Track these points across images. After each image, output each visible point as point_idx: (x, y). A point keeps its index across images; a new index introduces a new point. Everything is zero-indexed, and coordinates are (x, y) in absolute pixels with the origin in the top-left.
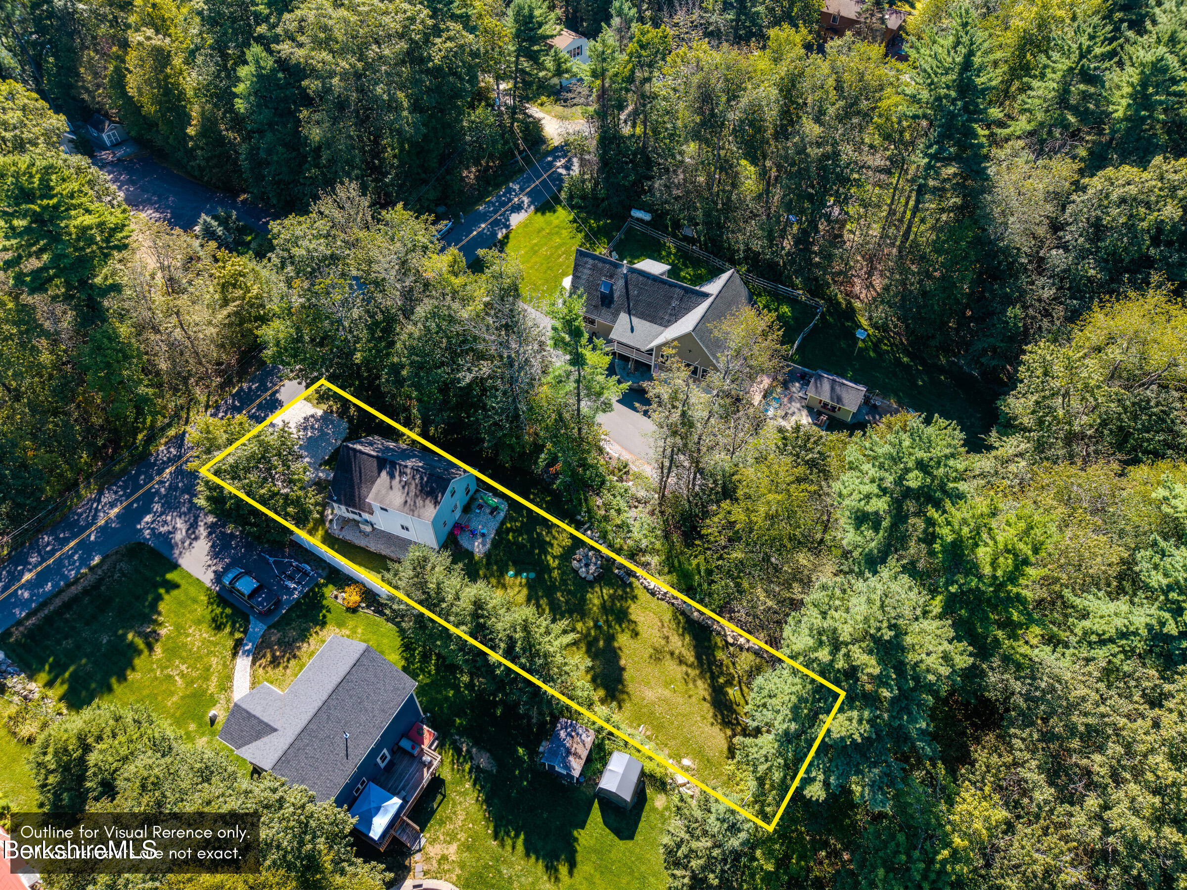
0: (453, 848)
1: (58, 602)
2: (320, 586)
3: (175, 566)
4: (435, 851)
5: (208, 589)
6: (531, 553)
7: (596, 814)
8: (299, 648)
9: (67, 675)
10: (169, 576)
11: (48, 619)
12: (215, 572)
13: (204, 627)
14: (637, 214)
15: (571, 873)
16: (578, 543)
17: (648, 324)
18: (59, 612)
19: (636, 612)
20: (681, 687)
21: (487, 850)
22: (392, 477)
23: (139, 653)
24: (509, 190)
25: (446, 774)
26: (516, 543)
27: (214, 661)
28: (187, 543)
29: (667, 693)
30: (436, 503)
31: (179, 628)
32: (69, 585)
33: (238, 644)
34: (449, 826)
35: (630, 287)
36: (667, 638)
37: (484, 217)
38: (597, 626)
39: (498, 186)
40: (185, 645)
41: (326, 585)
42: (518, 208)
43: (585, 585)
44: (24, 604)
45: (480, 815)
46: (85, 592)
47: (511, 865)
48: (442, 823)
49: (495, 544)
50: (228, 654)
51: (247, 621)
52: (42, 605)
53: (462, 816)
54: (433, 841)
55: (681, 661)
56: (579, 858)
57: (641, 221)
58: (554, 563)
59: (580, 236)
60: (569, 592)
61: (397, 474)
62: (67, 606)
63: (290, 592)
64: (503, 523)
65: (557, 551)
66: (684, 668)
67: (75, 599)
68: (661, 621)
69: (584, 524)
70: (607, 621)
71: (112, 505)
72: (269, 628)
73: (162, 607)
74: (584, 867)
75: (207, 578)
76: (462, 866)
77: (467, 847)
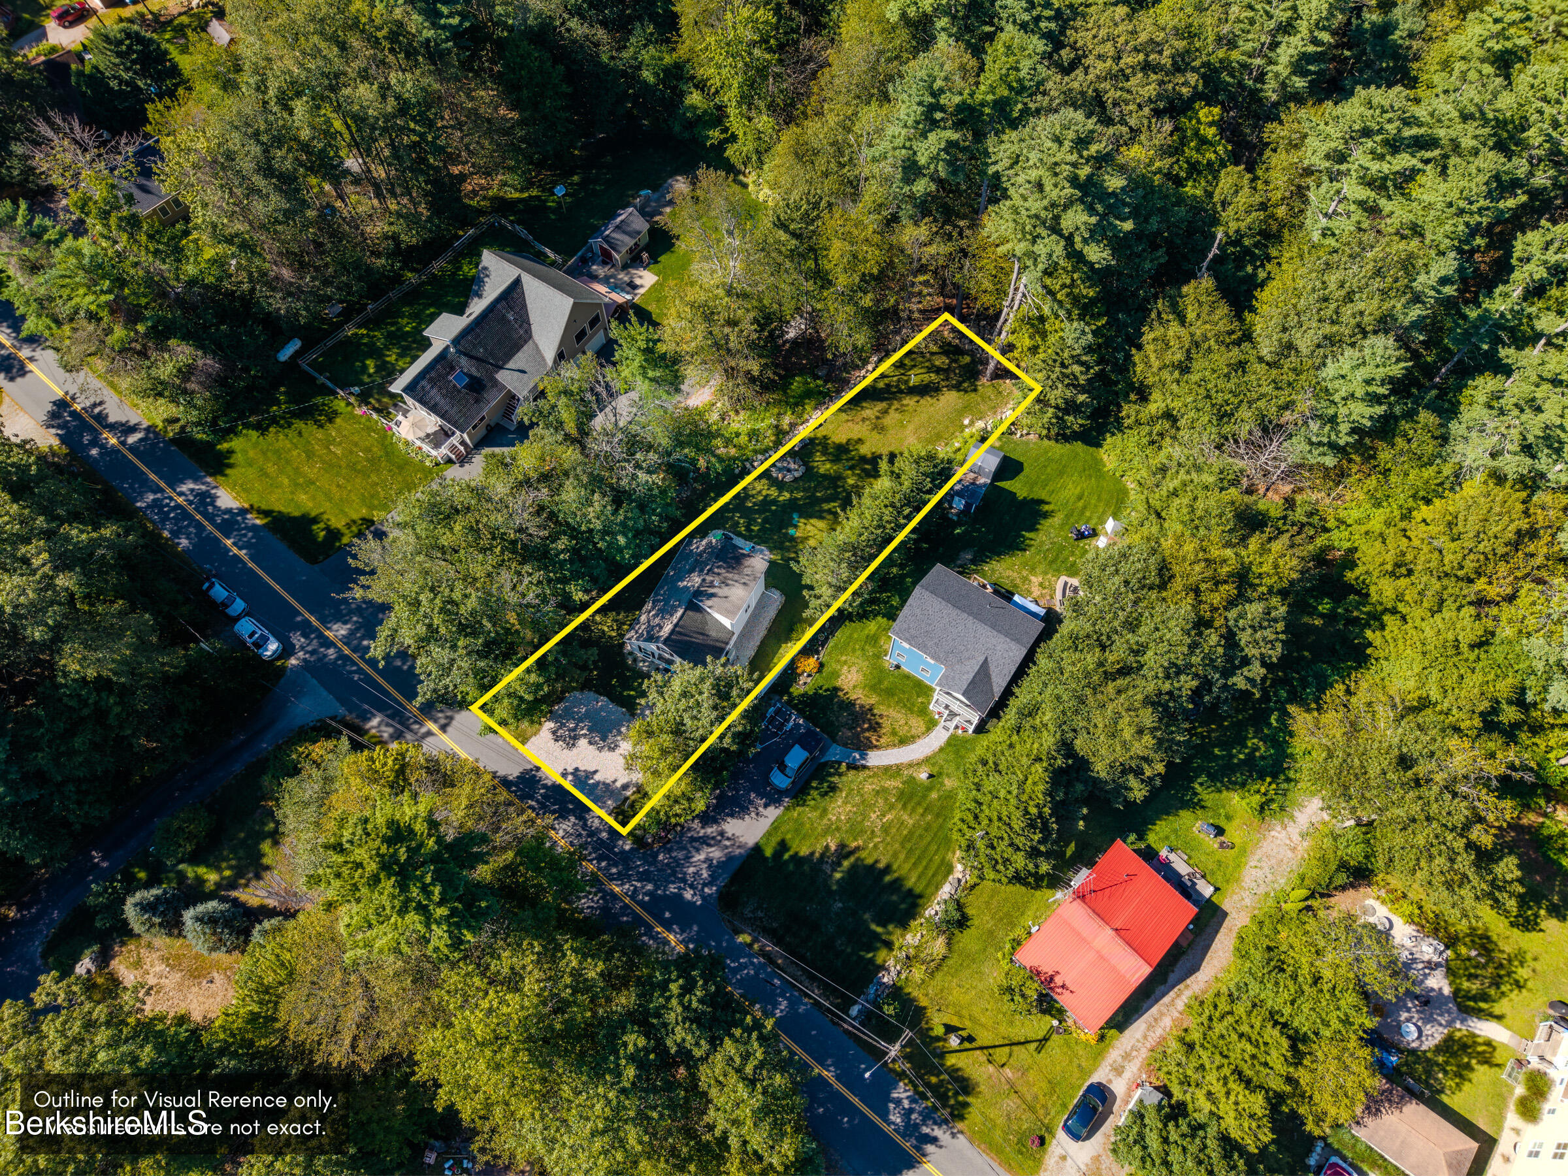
0: (1033, 579)
2: (791, 698)
3: (757, 849)
4: (1036, 591)
5: (787, 809)
6: (774, 513)
7: (1003, 485)
8: (862, 706)
9: (879, 930)
10: (768, 852)
12: (766, 806)
13: (831, 804)
15: (1047, 503)
16: (766, 474)
17: (520, 354)
19: (840, 437)
20: (907, 417)
21: (1032, 557)
22: (713, 595)
23: (858, 861)
26: (763, 525)
27: (868, 787)
28: (727, 843)
29: (911, 427)
31: (829, 831)
32: (773, 960)
33: (853, 767)
34: (1018, 581)
35: (473, 353)
36: (864, 420)
37: (205, 542)
38: (851, 468)
40: (849, 820)
41: (790, 694)
42: (203, 496)
43: (810, 473)
44: (793, 1003)
45: (1009, 560)
46: (782, 939)
47: (1042, 543)
48: (1016, 585)
49: (762, 542)
50: (862, 775)
51: (826, 764)
53: (1009, 573)
55: (886, 412)
56: (1038, 498)
58: (787, 495)
59: (298, 425)
60: (816, 486)
61: (711, 591)
63: (797, 726)
64: (740, 535)
65: (773, 492)
66: (891, 411)
69: (744, 468)
70: (848, 460)
72: (835, 741)
73: (804, 851)
74: (1043, 495)
75: (772, 813)
76: (1045, 573)
77: (1033, 570)
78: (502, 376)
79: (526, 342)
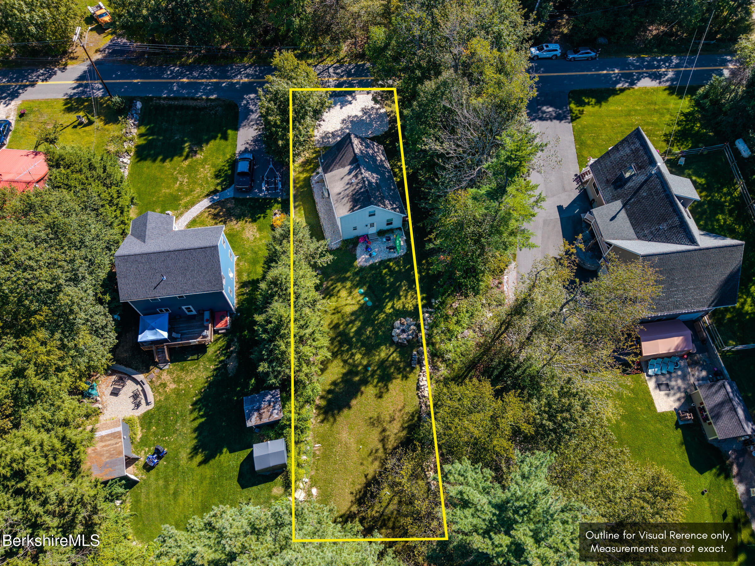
0: (173, 386)
1: (181, 102)
2: (276, 202)
3: (236, 129)
4: (165, 377)
5: (235, 154)
6: (384, 291)
7: (244, 454)
8: (231, 221)
9: (150, 138)
10: (229, 132)
11: (170, 106)
12: (246, 148)
13: (213, 170)
14: (741, 146)
15: (200, 464)
16: (414, 314)
17: (628, 224)
18: (177, 108)
19: (396, 385)
20: (364, 453)
21: (184, 405)
22: (349, 173)
23: (181, 155)
24: (668, 60)
25: (211, 350)
26: (383, 277)
27: (198, 190)
28: (252, 123)
29: (353, 446)
31: (205, 160)
32: (193, 99)
33: (215, 192)
34: (183, 374)
35: (645, 187)
36: (392, 419)
37: (624, 65)
38: (366, 367)
39: (663, 52)
40: (198, 170)
41: (278, 203)
42: (656, 77)
43: (388, 340)
44: (171, 91)
45: (199, 386)
46: (194, 108)
47: (183, 425)
48: (182, 369)
49: (372, 267)
50: (206, 192)
51: (229, 186)
52: (174, 99)
53: (193, 377)
54: (169, 372)
55: (383, 441)
56: (211, 462)
57: (737, 152)
58: (388, 309)
59: (676, 128)
60: (376, 334)
62: (182, 108)
63: (261, 191)
64: (390, 260)
65: (399, 305)
66: (380, 446)
67: (188, 108)
68: (404, 407)
69: (431, 306)
70: (374, 372)
71: (247, 76)
72: (233, 198)
73: (212, 143)
74: (208, 470)
75: (240, 147)
76: (167, 399)
77: (177, 392)
78: (618, 204)
79: (636, 233)
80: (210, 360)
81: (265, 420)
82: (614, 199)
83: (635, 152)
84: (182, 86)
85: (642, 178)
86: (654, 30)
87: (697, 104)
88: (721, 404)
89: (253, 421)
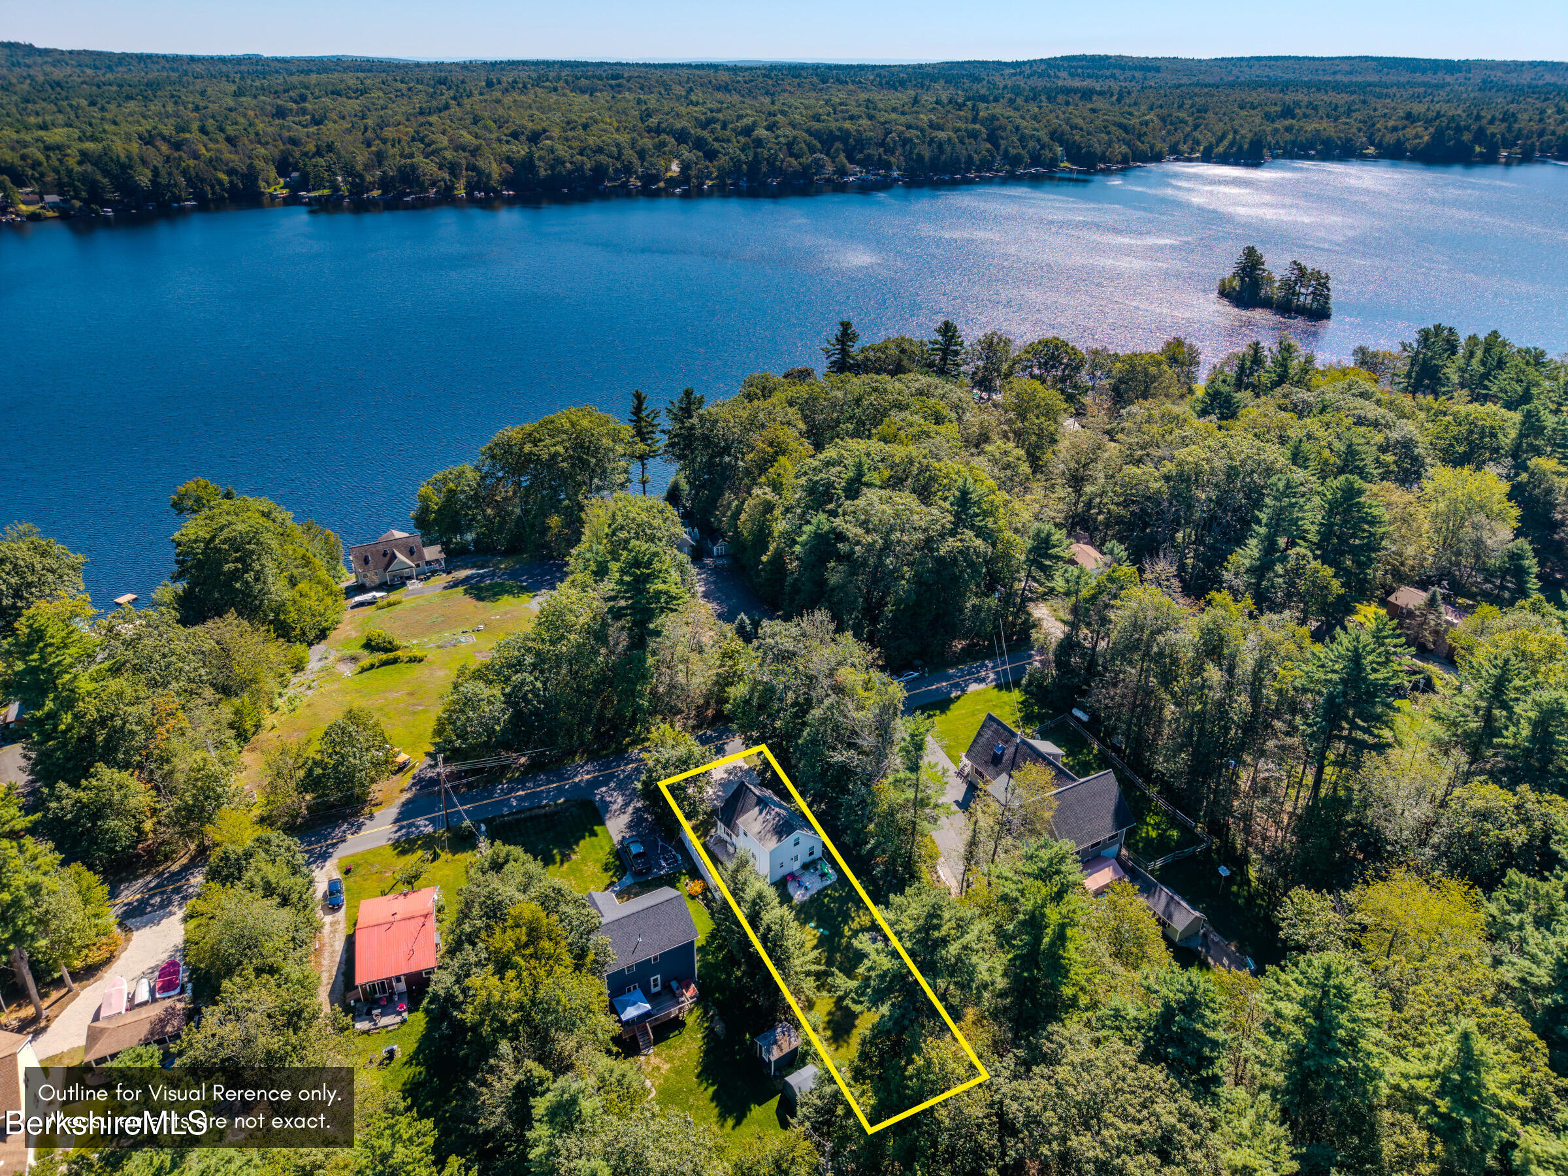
0: (667, 1066)
1: (528, 814)
2: (681, 874)
3: (602, 823)
4: (654, 1061)
5: (614, 845)
6: (835, 918)
10: (596, 828)
11: (517, 820)
12: (623, 837)
13: (599, 865)
14: (1077, 713)
15: (733, 1128)
18: (525, 820)
21: (688, 1081)
22: (761, 812)
23: (554, 863)
24: (983, 665)
25: (691, 1020)
26: (827, 906)
28: (617, 813)
30: (779, 840)
31: (584, 859)
32: (540, 807)
33: (612, 884)
34: (672, 1052)
35: (1018, 754)
37: (948, 678)
39: (975, 660)
40: (581, 871)
41: (684, 875)
42: (982, 680)
44: (511, 806)
45: (696, 1058)
46: (545, 815)
47: (698, 1099)
48: (669, 1047)
49: (812, 900)
50: (603, 887)
51: (624, 874)
52: (518, 812)
53: (684, 1051)
54: (657, 1055)
56: (745, 1121)
57: (1078, 719)
58: (847, 933)
59: (1019, 715)
60: (847, 957)
61: (764, 813)
62: (531, 818)
63: (661, 868)
64: (826, 888)
65: (855, 925)
67: (538, 817)
71: (588, 773)
72: (635, 881)
73: (582, 843)
74: (744, 1128)
75: (616, 838)
76: (666, 1080)
77: (677, 1072)
80: (696, 1032)
81: (786, 1050)
82: (999, 774)
83: (996, 732)
84: (520, 799)
85: (1012, 750)
86: (959, 645)
87: (1026, 692)
88: (1168, 905)
89: (775, 1054)
